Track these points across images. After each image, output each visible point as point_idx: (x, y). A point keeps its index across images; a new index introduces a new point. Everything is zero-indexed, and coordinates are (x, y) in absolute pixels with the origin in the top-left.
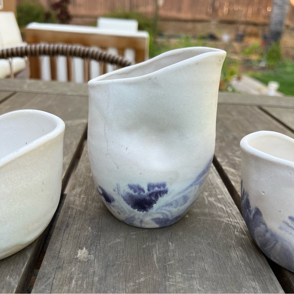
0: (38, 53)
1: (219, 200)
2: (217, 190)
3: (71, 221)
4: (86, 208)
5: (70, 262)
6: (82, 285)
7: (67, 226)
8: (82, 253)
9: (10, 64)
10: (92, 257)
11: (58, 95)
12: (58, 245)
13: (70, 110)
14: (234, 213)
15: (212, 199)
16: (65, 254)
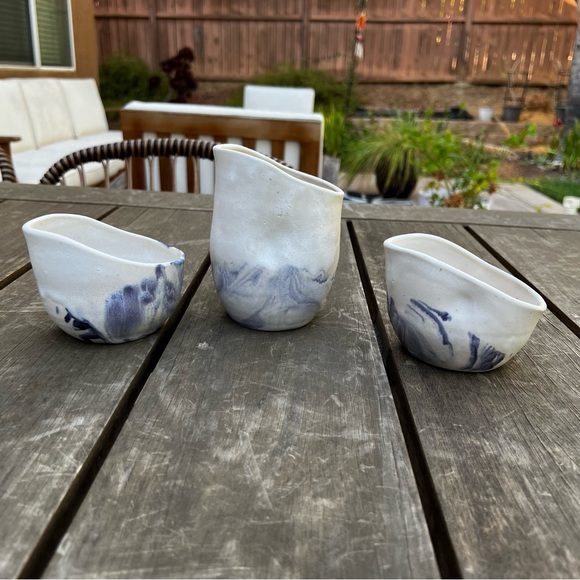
0: (145, 151)
1: (354, 316)
2: (356, 308)
3: (192, 325)
4: (208, 317)
5: (191, 350)
6: (201, 363)
7: (189, 328)
8: (203, 345)
9: (105, 168)
10: (212, 348)
11: (177, 210)
12: (180, 339)
13: (192, 228)
14: (366, 325)
15: (347, 315)
16: (186, 344)
